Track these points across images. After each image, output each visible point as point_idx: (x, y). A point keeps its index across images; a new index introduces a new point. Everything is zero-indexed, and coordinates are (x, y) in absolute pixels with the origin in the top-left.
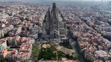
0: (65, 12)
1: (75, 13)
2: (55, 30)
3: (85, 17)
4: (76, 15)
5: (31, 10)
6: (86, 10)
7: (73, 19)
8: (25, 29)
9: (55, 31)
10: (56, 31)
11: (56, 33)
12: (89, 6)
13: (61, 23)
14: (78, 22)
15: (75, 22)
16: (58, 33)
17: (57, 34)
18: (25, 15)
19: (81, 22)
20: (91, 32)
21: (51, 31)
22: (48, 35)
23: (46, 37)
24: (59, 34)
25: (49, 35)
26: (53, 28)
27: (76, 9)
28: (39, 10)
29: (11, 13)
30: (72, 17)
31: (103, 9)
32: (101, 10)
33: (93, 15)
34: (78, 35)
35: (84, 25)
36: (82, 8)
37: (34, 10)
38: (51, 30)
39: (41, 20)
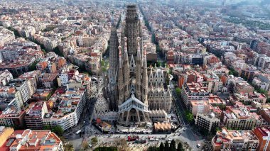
0: (161, 25)
1: (187, 29)
2: (133, 98)
3: (216, 40)
4: (190, 34)
5: (78, 18)
6: (213, 17)
7: (184, 47)
8: (47, 84)
9: (133, 102)
10: (138, 101)
11: (138, 109)
12: (216, 7)
13: (154, 74)
14: (198, 57)
15: (191, 57)
16: (143, 107)
17: (140, 112)
18: (59, 35)
19: (208, 57)
20: (246, 98)
21: (120, 102)
22: (111, 113)
23: (106, 119)
24: (146, 110)
25: (115, 113)
26: (127, 93)
27: (188, 16)
28: (98, 20)
29: (23, 29)
30: (181, 39)
31: (253, 16)
32: (249, 19)
33: (236, 34)
34: (210, 117)
35: (220, 70)
36: (202, 14)
37: (85, 19)
38: (121, 98)
39: (96, 51)
